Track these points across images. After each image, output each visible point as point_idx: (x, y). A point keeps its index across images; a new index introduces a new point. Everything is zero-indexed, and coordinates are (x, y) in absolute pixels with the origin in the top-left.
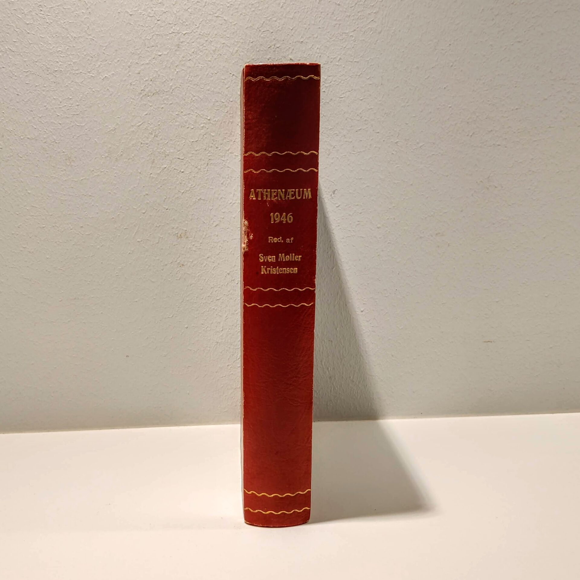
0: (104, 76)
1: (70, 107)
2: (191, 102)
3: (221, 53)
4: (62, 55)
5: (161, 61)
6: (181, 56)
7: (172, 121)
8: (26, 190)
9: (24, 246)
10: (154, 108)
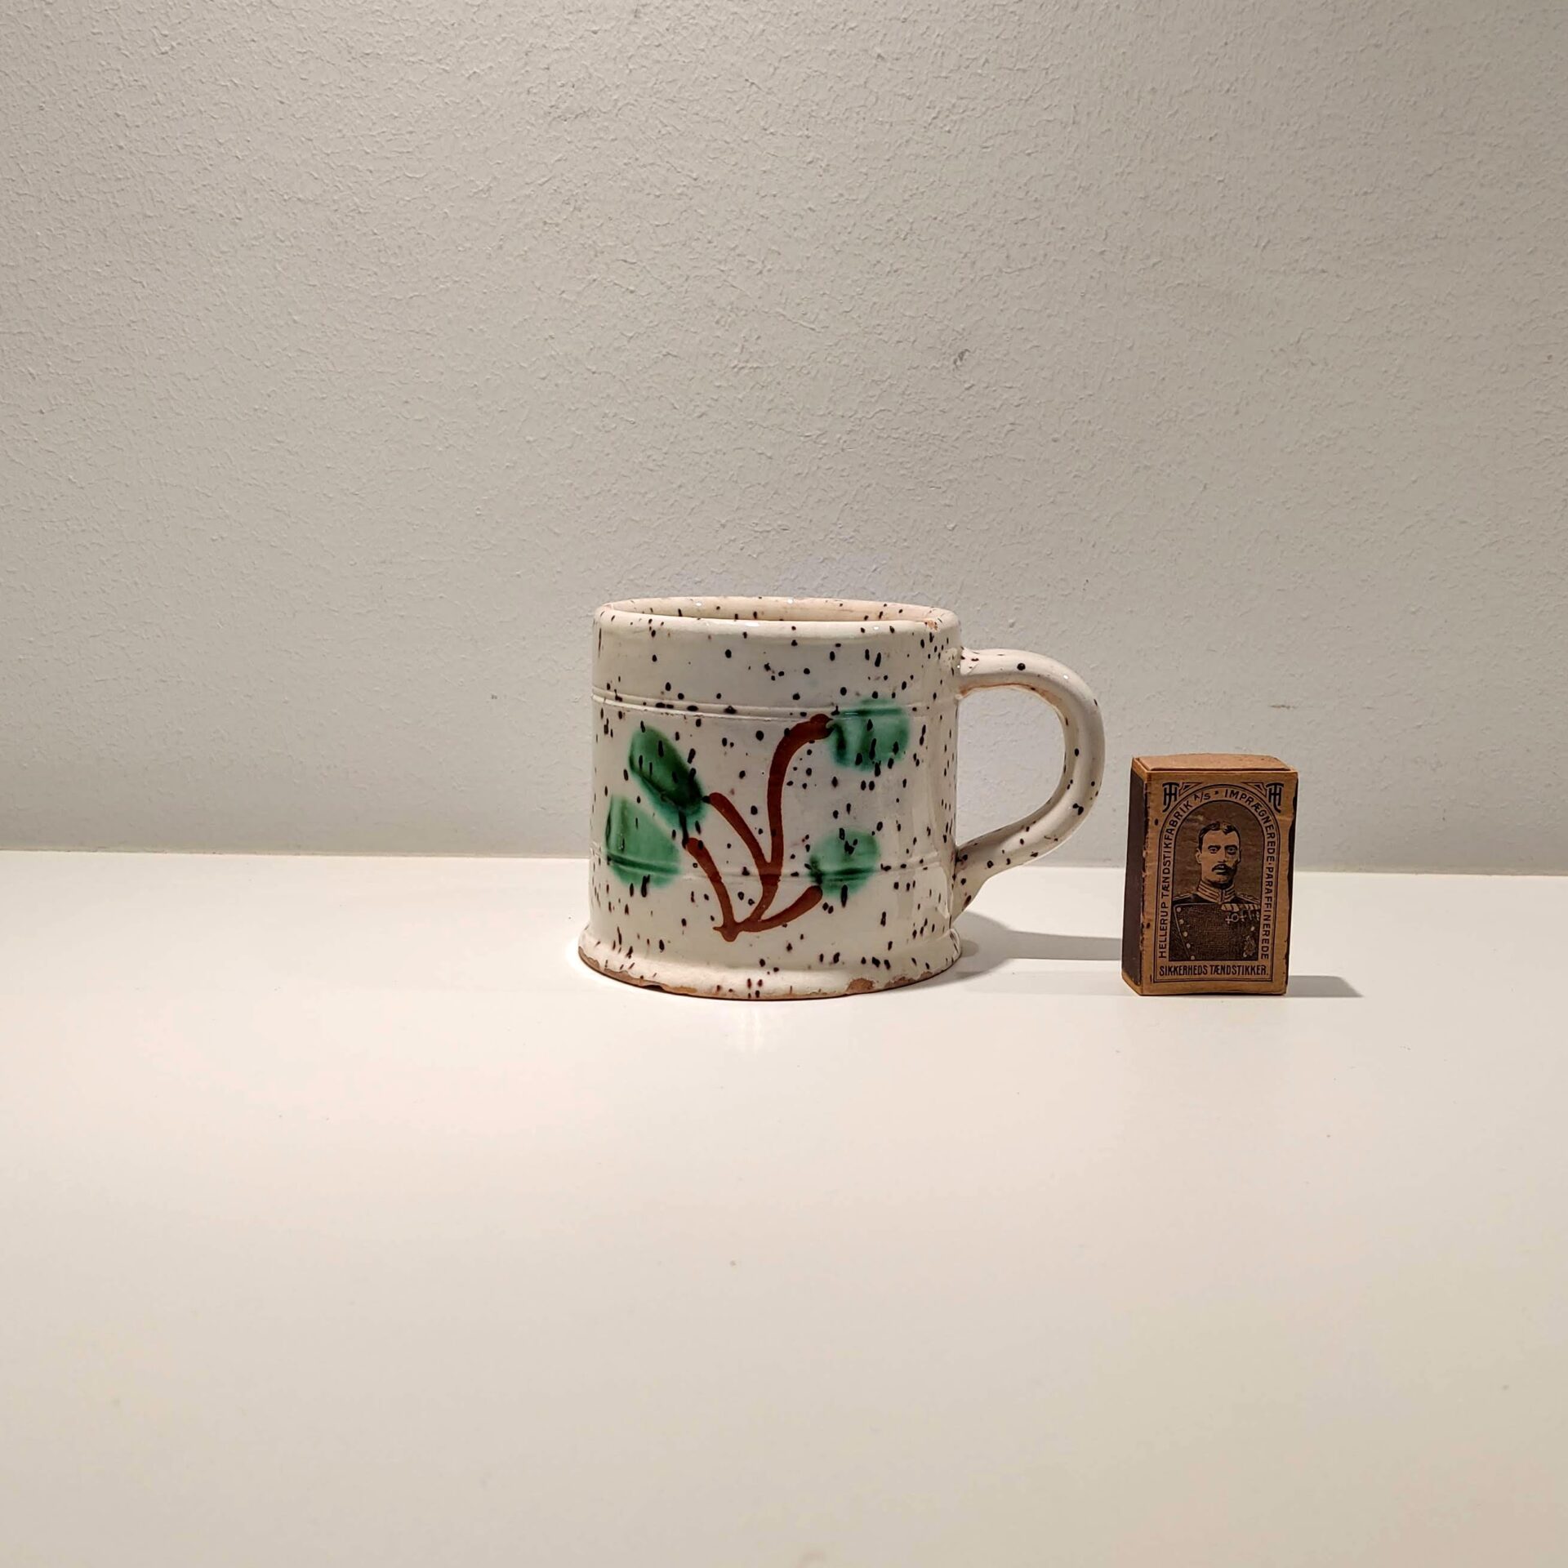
0: (471, 72)
1: (394, 135)
2: (657, 138)
3: (728, 35)
4: (380, 21)
5: (595, 45)
6: (640, 37)
7: (614, 179)
8: (290, 314)
9: (279, 439)
10: (577, 147)
